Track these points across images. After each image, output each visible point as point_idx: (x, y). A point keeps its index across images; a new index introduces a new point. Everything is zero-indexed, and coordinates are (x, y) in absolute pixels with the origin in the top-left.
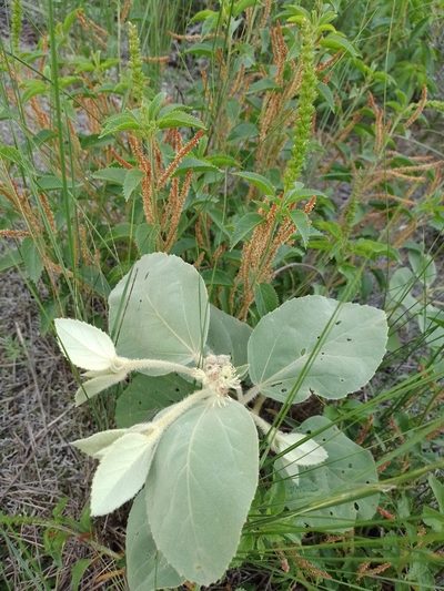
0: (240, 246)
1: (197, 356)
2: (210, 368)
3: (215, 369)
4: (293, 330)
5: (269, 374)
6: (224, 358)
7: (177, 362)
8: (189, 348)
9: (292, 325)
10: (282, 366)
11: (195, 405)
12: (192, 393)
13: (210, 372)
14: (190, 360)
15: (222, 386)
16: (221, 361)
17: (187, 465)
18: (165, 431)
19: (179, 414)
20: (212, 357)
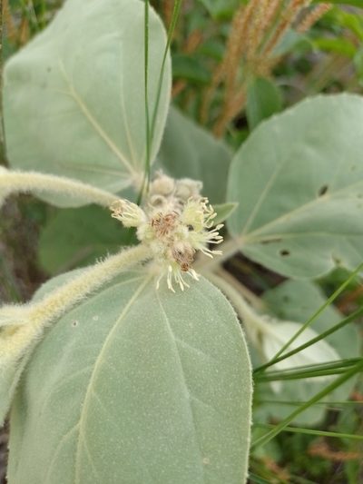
0: (226, 19)
1: (137, 177)
2: (159, 203)
3: (169, 207)
4: (311, 152)
5: (260, 222)
6: (191, 185)
7: (99, 186)
8: (126, 163)
9: (313, 142)
10: (283, 210)
11: (119, 278)
12: (115, 252)
13: (156, 212)
14: (125, 184)
15: (180, 247)
16: (183, 191)
17: (81, 422)
18: (46, 330)
19: (80, 295)
20: (165, 181)
